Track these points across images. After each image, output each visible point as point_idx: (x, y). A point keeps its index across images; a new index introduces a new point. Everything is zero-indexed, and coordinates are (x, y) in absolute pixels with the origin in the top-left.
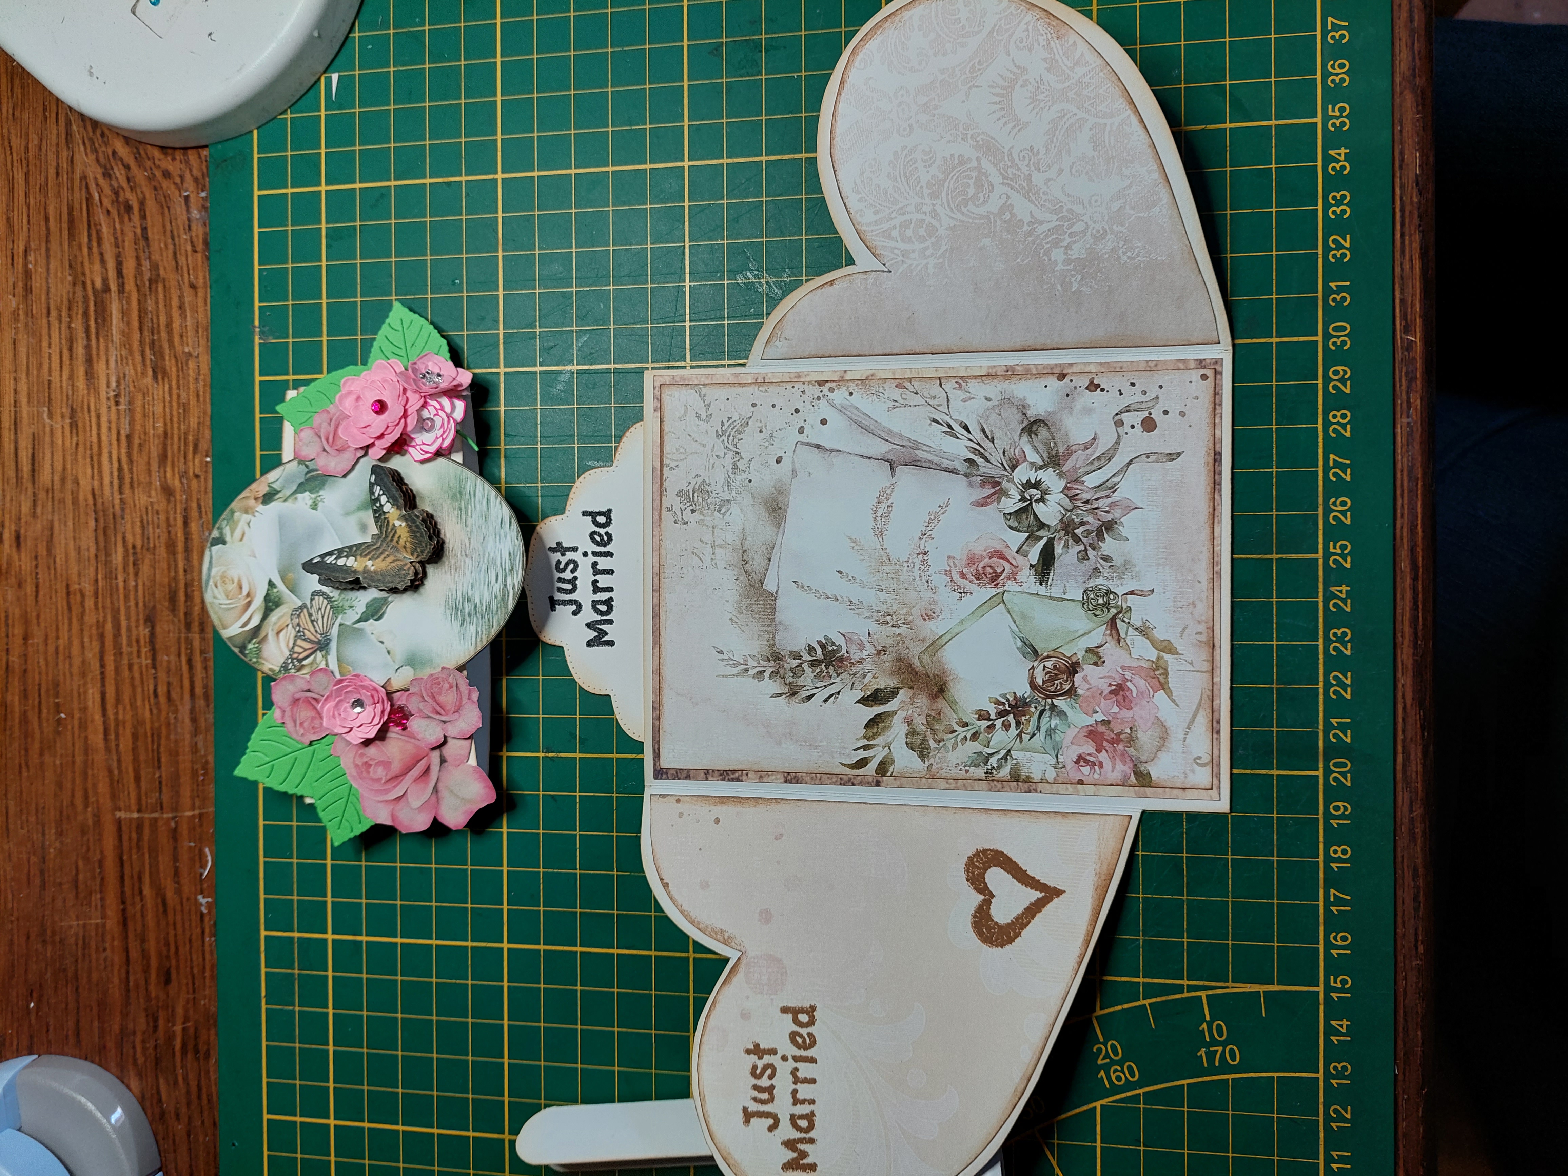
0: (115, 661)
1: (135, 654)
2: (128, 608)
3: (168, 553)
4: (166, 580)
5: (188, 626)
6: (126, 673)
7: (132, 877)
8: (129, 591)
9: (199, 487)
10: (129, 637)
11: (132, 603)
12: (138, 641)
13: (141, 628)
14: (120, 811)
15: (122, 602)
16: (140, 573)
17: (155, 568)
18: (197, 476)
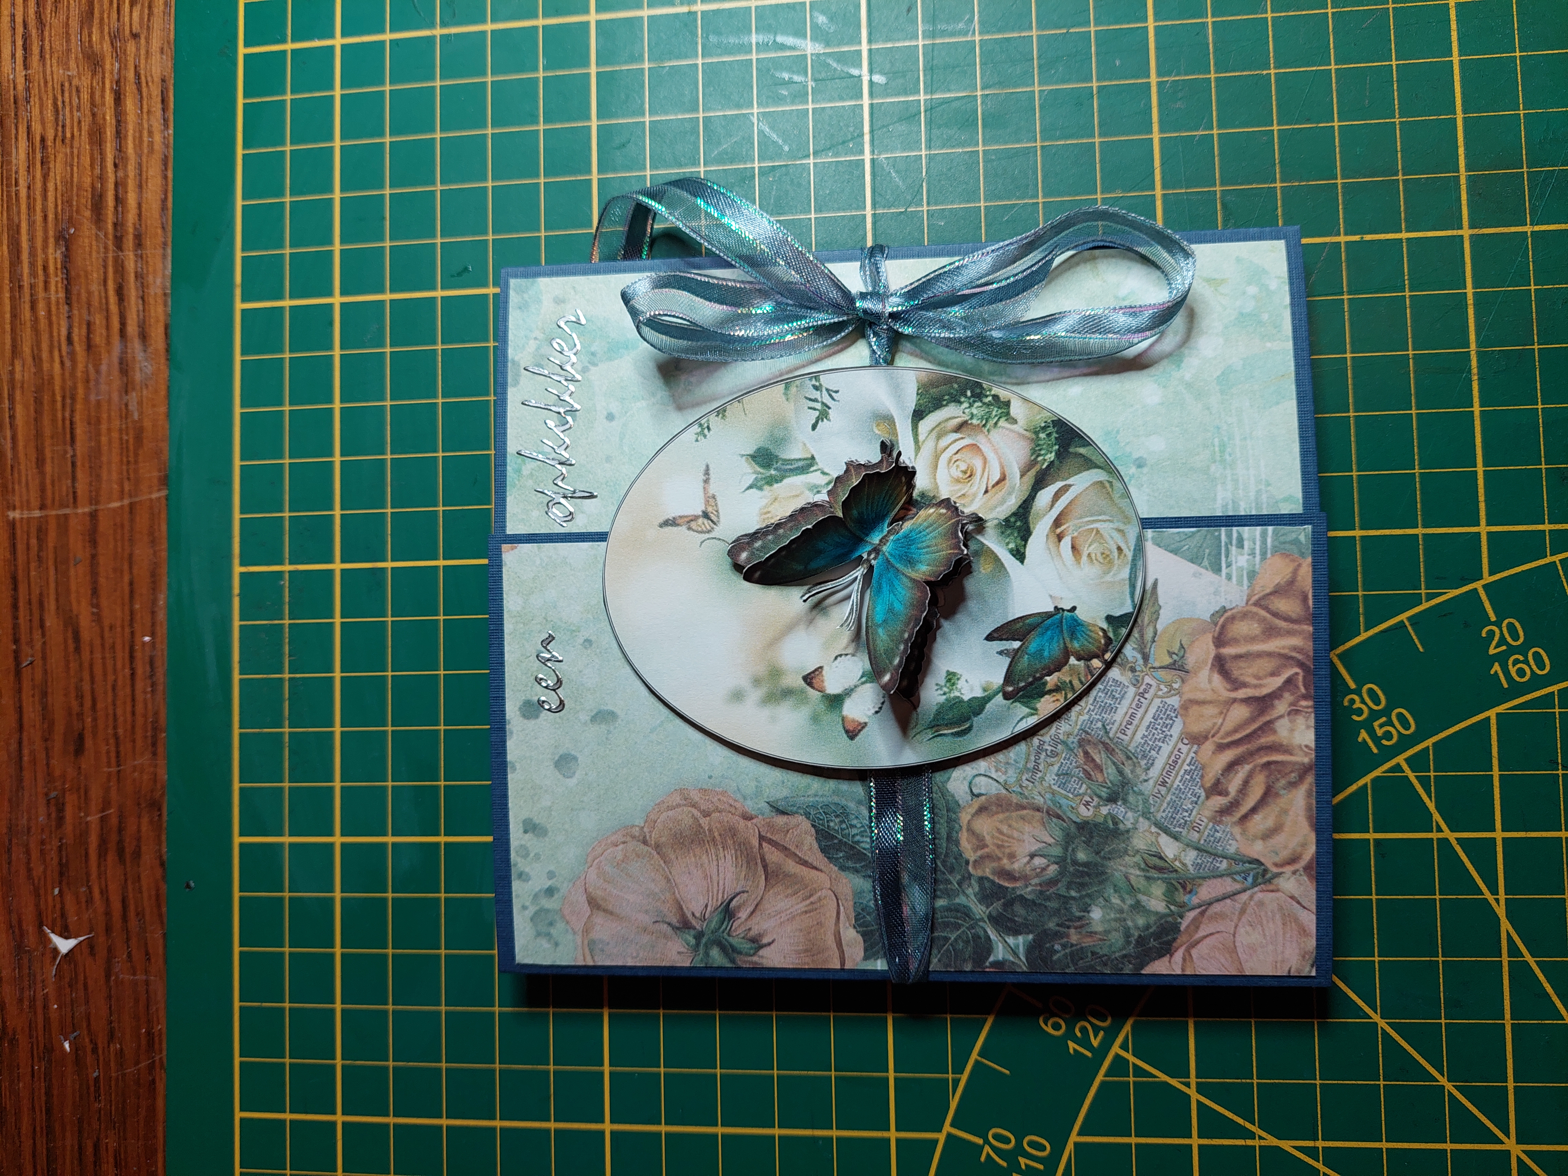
0: (12, 298)
1: (41, 285)
2: (31, 224)
3: (91, 143)
4: (88, 180)
5: (119, 241)
6: (27, 314)
7: (30, 602)
8: (35, 199)
9: (138, 49)
10: (32, 265)
11: (39, 217)
12: (45, 268)
13: (51, 250)
14: (14, 509)
15: (24, 217)
16: (52, 174)
17: (72, 166)
18: (135, 36)
